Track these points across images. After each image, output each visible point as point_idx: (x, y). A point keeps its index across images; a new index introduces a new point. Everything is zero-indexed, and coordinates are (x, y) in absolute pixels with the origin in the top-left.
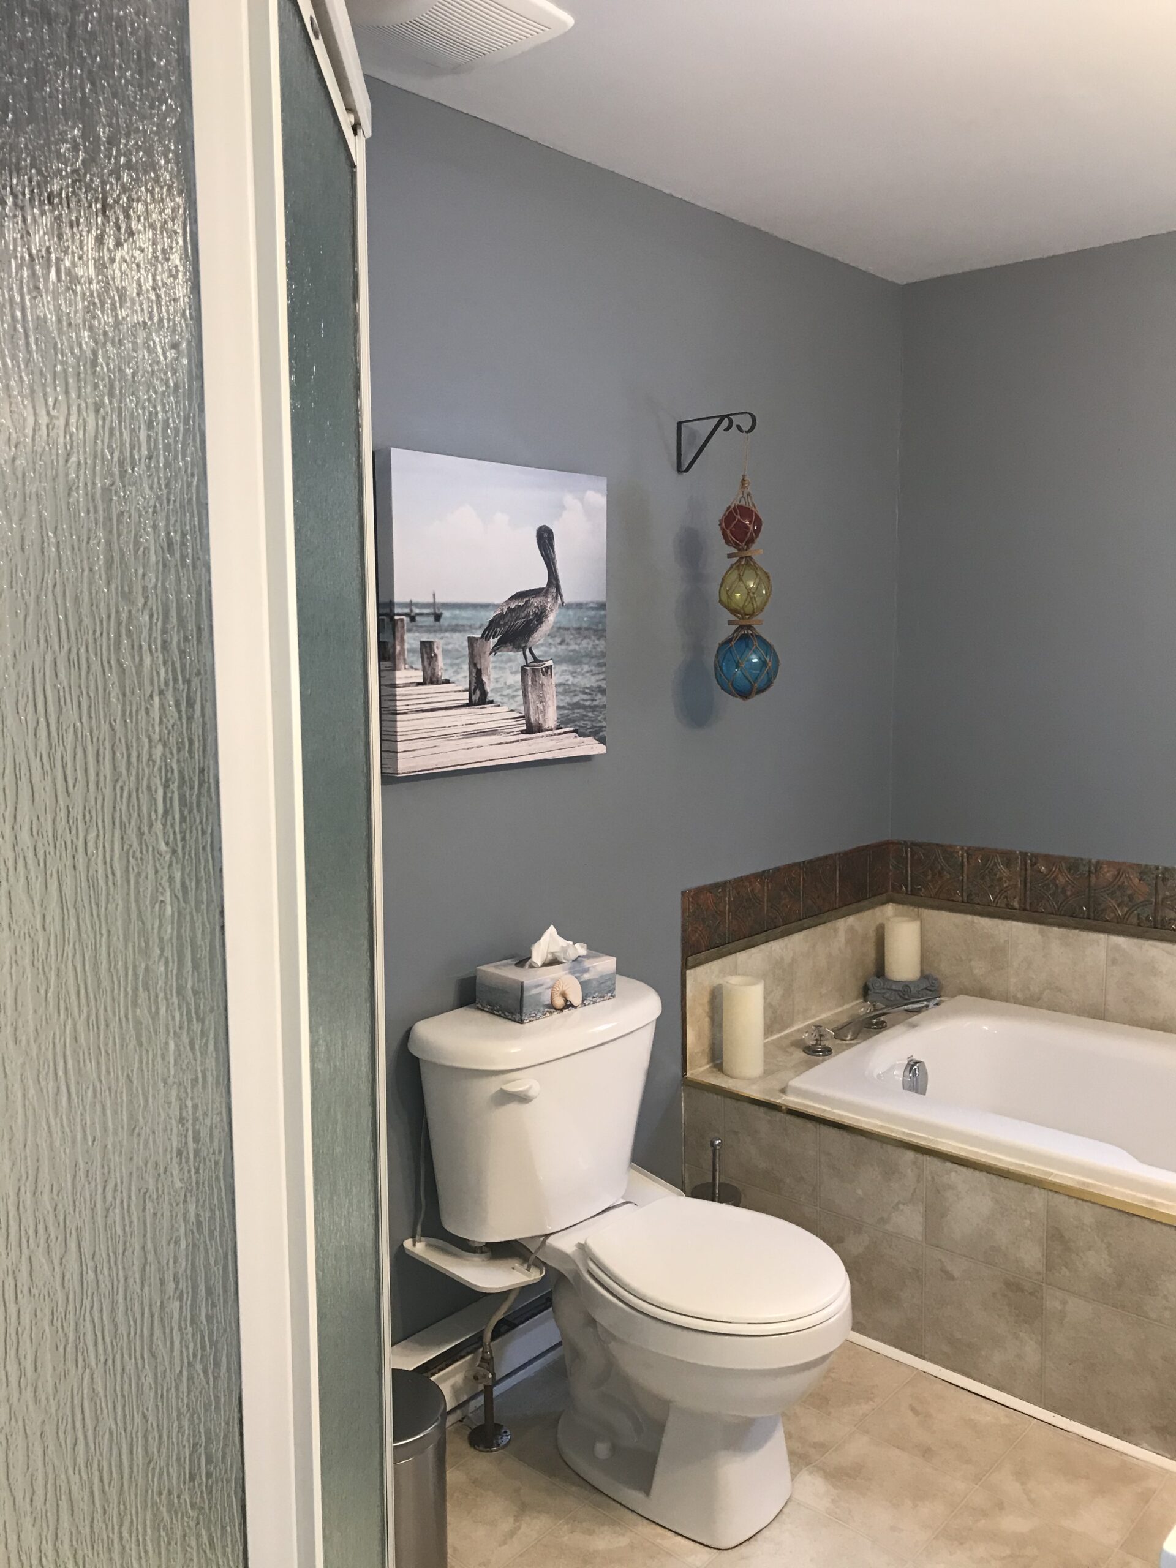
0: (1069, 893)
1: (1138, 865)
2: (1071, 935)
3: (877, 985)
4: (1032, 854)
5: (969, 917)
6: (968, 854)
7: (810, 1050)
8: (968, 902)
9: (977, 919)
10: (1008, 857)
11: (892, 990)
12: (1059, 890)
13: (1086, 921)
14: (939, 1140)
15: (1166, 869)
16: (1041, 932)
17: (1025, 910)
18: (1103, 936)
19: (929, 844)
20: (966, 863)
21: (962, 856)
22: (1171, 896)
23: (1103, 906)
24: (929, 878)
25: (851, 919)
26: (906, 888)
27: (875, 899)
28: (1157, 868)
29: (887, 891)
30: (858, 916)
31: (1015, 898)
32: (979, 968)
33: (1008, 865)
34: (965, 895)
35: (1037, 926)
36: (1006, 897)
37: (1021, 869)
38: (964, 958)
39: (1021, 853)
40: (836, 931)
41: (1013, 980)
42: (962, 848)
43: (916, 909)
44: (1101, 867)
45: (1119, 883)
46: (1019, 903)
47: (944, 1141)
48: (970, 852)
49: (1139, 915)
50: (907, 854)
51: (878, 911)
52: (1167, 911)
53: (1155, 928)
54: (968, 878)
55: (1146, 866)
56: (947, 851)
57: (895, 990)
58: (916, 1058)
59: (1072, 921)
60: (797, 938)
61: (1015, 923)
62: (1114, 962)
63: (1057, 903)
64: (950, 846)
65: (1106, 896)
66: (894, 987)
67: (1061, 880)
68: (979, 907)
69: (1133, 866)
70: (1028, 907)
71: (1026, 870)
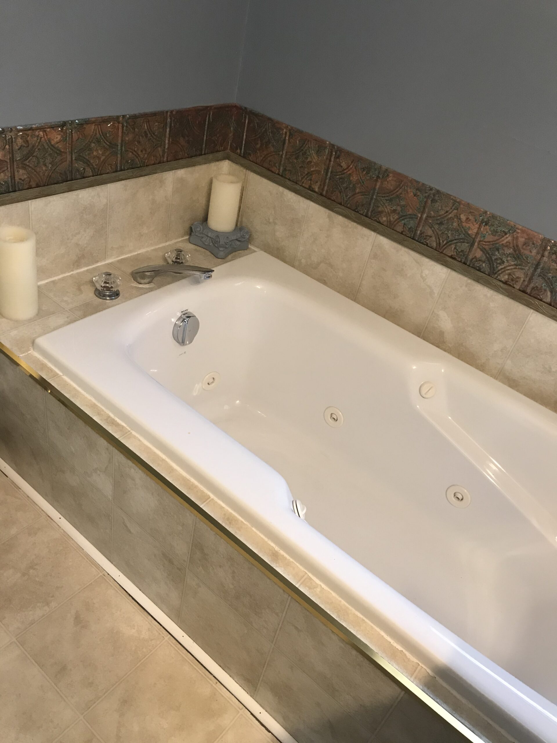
0: (358, 190)
1: (417, 182)
2: (350, 226)
3: (199, 229)
4: (338, 147)
5: (281, 189)
6: (290, 133)
7: (100, 294)
8: (282, 176)
9: (287, 192)
10: (321, 145)
11: (207, 236)
12: (351, 186)
13: (363, 218)
14: (134, 433)
15: (438, 192)
16: (329, 217)
17: (321, 195)
18: (373, 233)
19: (263, 116)
20: (287, 141)
21: (286, 133)
22: (434, 217)
23: (380, 209)
24: (258, 146)
25: (181, 173)
26: (241, 151)
27: (211, 156)
28: (431, 189)
29: (224, 150)
30: (190, 169)
31: (317, 182)
32: (281, 231)
33: (318, 152)
34: (282, 168)
35: (328, 211)
36: (311, 180)
37: (327, 159)
38: (271, 220)
39: (330, 144)
40: (162, 182)
41: (301, 248)
42: (287, 127)
43: (245, 170)
44: (388, 175)
45: (398, 193)
46: (319, 188)
47: (137, 435)
48: (293, 132)
49: (404, 224)
50: (245, 120)
51: (213, 166)
52: (427, 228)
53: (413, 239)
54: (286, 155)
55: (423, 184)
56: (275, 126)
57: (210, 237)
58: (191, 310)
59: (353, 214)
60: (112, 188)
61: (312, 204)
62: (375, 256)
63: (346, 196)
64: (278, 122)
65: (385, 201)
66: (210, 235)
67: (354, 178)
68: (288, 183)
69: (412, 181)
70: (324, 193)
71: (330, 161)
